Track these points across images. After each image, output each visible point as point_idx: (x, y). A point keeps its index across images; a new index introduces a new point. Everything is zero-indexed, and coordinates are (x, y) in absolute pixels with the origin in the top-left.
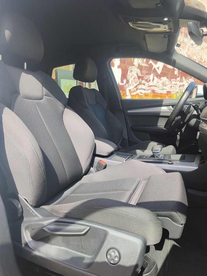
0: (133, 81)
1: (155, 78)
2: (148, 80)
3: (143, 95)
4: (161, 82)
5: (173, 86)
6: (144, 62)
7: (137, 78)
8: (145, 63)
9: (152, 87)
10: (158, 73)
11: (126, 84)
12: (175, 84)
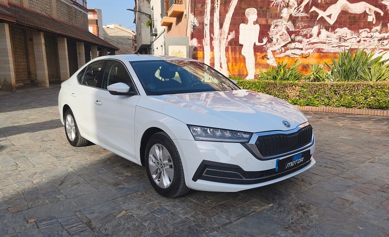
0: (279, 38)
1: (324, 31)
2: (308, 35)
3: (297, 56)
4: (336, 36)
5: (364, 41)
6: (300, 10)
7: (287, 34)
8: (302, 12)
9: (315, 45)
10: (329, 24)
11: (268, 43)
12: (367, 37)
